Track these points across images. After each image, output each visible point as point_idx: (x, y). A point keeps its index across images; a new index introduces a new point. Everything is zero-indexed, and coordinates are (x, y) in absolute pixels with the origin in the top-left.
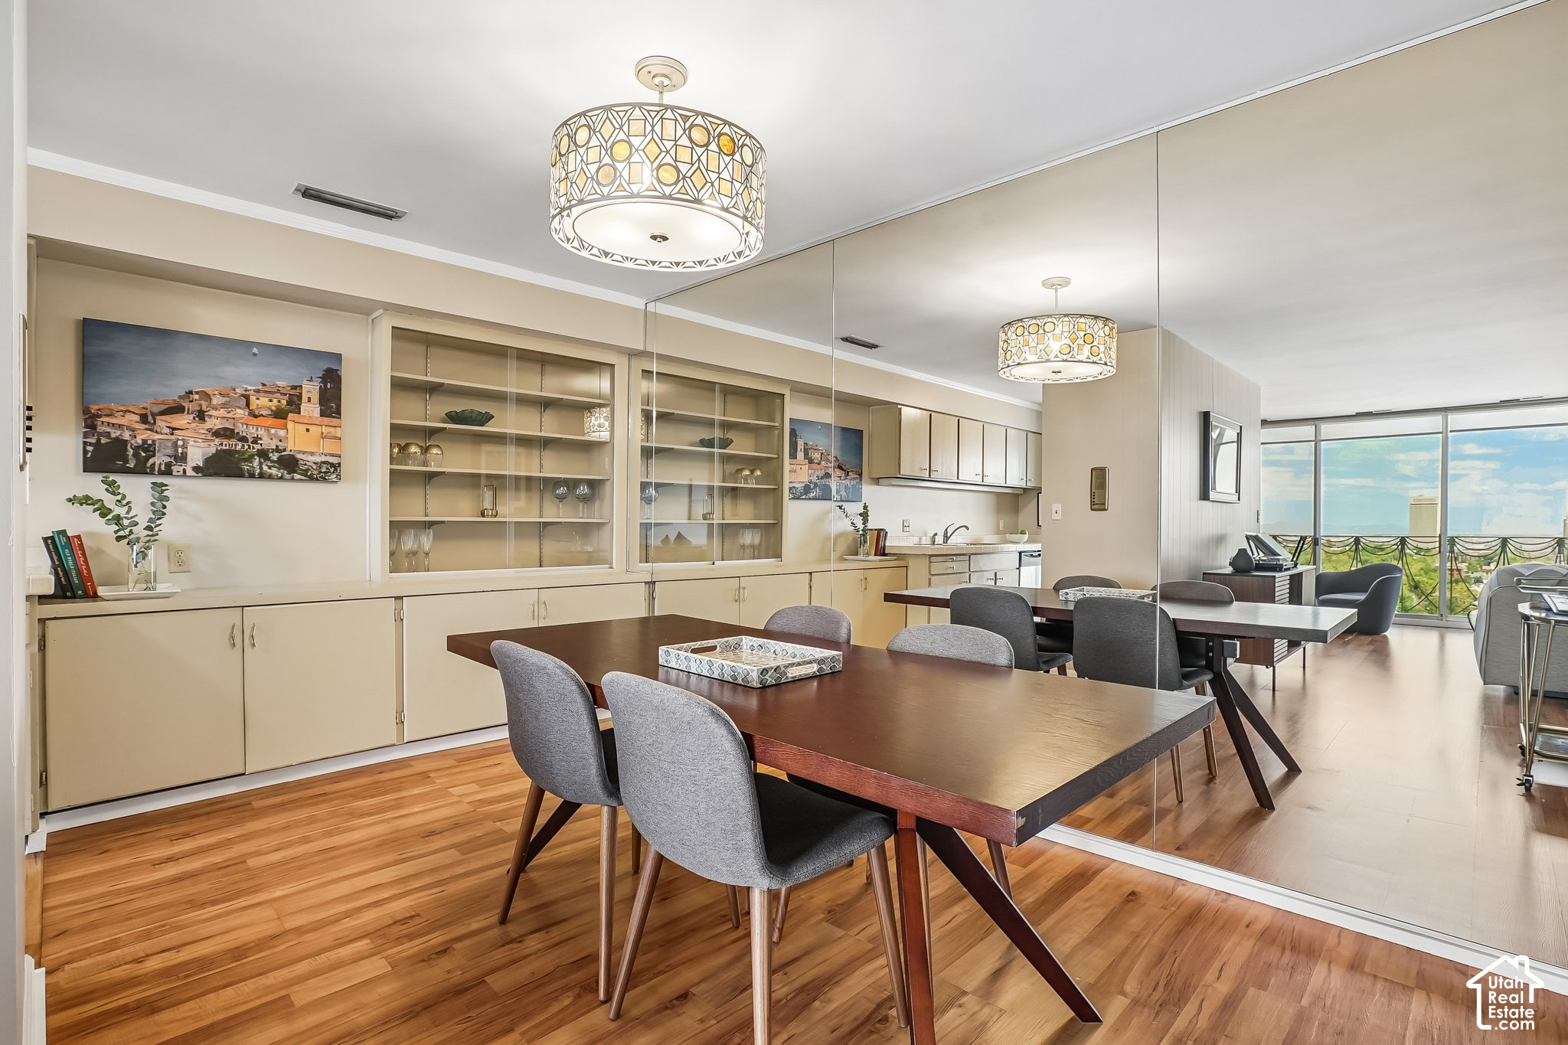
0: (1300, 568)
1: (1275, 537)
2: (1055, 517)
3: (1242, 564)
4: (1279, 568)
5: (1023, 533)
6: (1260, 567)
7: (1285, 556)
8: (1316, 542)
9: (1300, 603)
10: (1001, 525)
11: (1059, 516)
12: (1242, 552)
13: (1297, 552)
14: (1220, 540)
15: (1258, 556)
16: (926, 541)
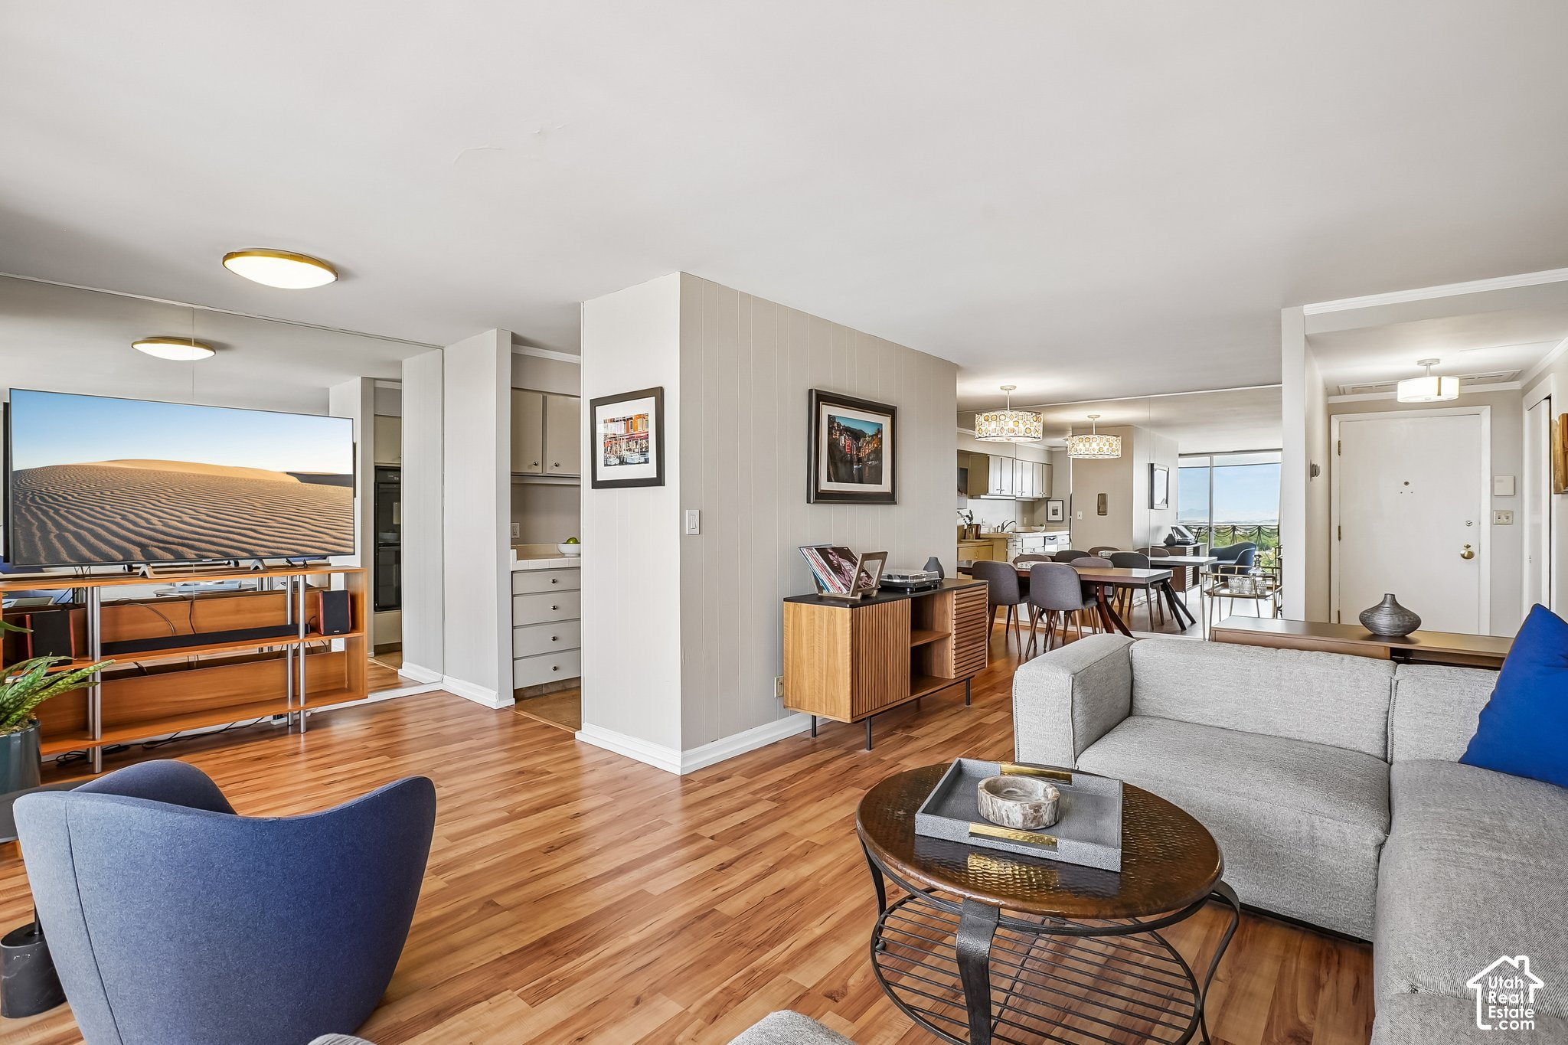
0: (1199, 544)
1: (1186, 527)
2: (1079, 518)
3: (1170, 542)
4: (1188, 544)
5: (1042, 525)
6: (1179, 543)
7: (1191, 537)
8: (1210, 529)
9: (1198, 555)
10: (1025, 521)
11: (1081, 518)
12: (1170, 535)
13: (1198, 535)
14: (1158, 529)
15: (1178, 538)
16: (992, 530)
